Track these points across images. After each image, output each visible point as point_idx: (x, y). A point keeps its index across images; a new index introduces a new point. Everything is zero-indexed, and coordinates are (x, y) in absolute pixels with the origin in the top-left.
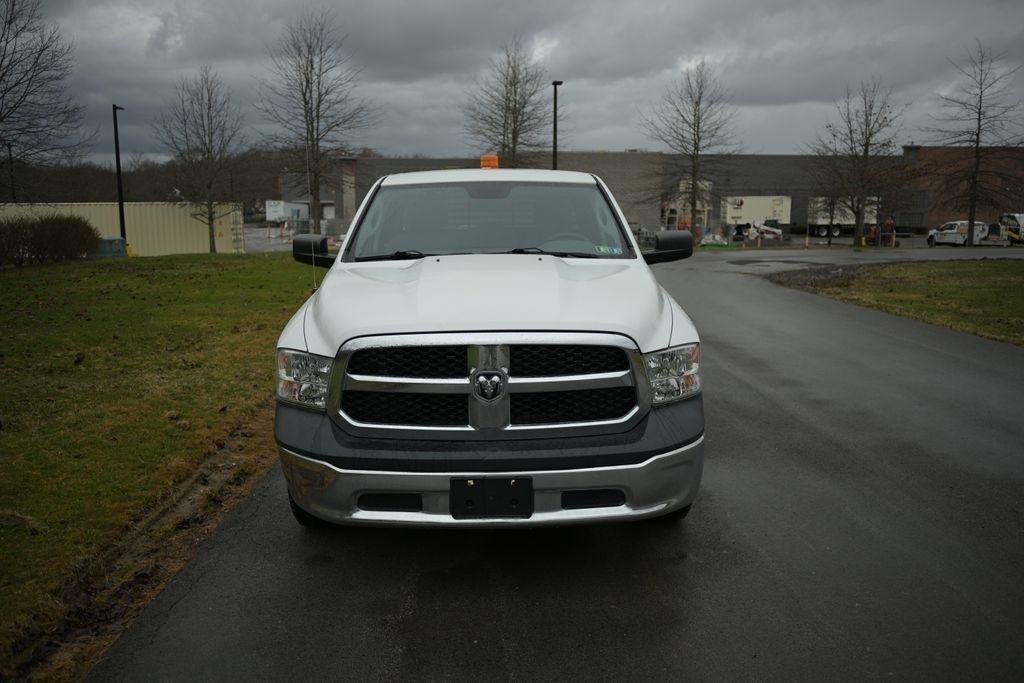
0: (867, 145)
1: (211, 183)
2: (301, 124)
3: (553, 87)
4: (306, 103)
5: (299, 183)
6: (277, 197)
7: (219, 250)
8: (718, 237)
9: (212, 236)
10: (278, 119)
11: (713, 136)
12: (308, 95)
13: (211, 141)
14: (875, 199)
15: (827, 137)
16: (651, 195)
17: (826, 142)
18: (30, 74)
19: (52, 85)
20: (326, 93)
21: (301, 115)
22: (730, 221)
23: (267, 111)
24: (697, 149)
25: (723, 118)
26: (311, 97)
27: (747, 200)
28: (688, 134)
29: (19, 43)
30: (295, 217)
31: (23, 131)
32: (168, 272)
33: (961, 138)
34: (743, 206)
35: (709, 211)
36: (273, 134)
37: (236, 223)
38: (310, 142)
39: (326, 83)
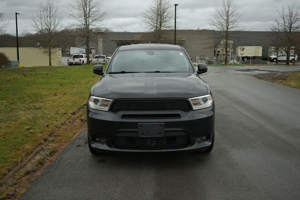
0: (291, 28)
1: (50, 40)
2: (83, 19)
3: (175, 6)
4: (85, 12)
5: (82, 41)
6: (74, 46)
7: (53, 65)
8: (235, 61)
9: (50, 60)
11: (233, 24)
12: (85, 9)
13: (50, 26)
14: (293, 47)
16: (211, 46)
17: (275, 26)
20: (92, 8)
21: (83, 16)
22: (240, 55)
23: (70, 15)
24: (227, 29)
25: (237, 17)
26: (86, 9)
27: (245, 47)
28: (224, 23)
32: (32, 73)
34: (244, 50)
35: (232, 52)
36: (72, 23)
37: (59, 55)
38: (86, 26)
39: (92, 5)
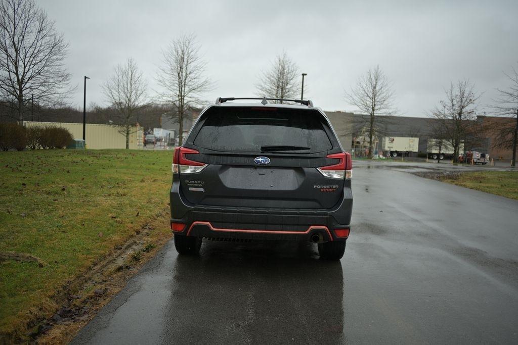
0: (460, 114)
1: (129, 116)
2: (176, 87)
3: (302, 76)
4: (180, 78)
6: (159, 127)
7: (130, 147)
8: (381, 156)
9: (127, 142)
10: (165, 85)
11: (382, 104)
12: (180, 74)
13: (130, 96)
14: (463, 141)
15: (440, 107)
16: (349, 133)
17: (440, 109)
18: (47, 57)
19: (58, 63)
20: (189, 74)
21: (177, 84)
22: (387, 149)
23: (160, 81)
24: (373, 110)
25: (387, 95)
26: (182, 75)
27: (396, 139)
28: (369, 103)
29: (43, 42)
30: (168, 137)
31: (41, 84)
33: (509, 112)
34: (394, 141)
35: (377, 143)
36: (162, 92)
37: (140, 137)
38: (180, 97)
39: (190, 69)
